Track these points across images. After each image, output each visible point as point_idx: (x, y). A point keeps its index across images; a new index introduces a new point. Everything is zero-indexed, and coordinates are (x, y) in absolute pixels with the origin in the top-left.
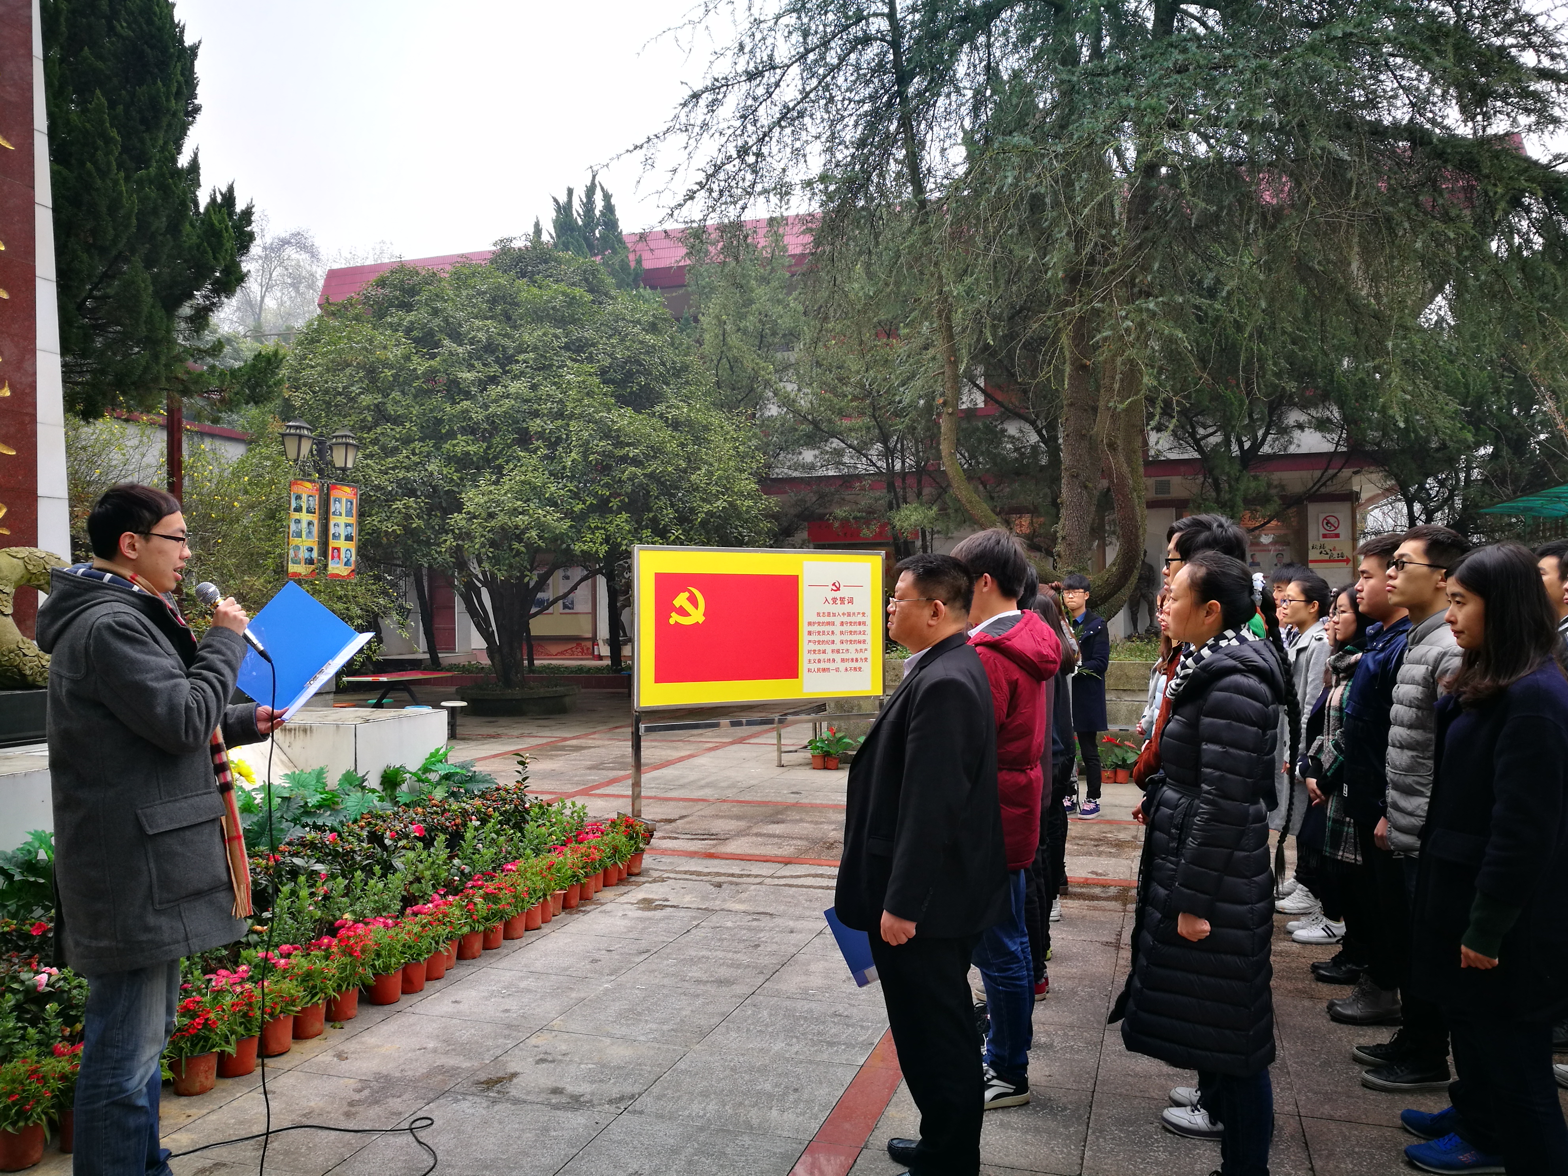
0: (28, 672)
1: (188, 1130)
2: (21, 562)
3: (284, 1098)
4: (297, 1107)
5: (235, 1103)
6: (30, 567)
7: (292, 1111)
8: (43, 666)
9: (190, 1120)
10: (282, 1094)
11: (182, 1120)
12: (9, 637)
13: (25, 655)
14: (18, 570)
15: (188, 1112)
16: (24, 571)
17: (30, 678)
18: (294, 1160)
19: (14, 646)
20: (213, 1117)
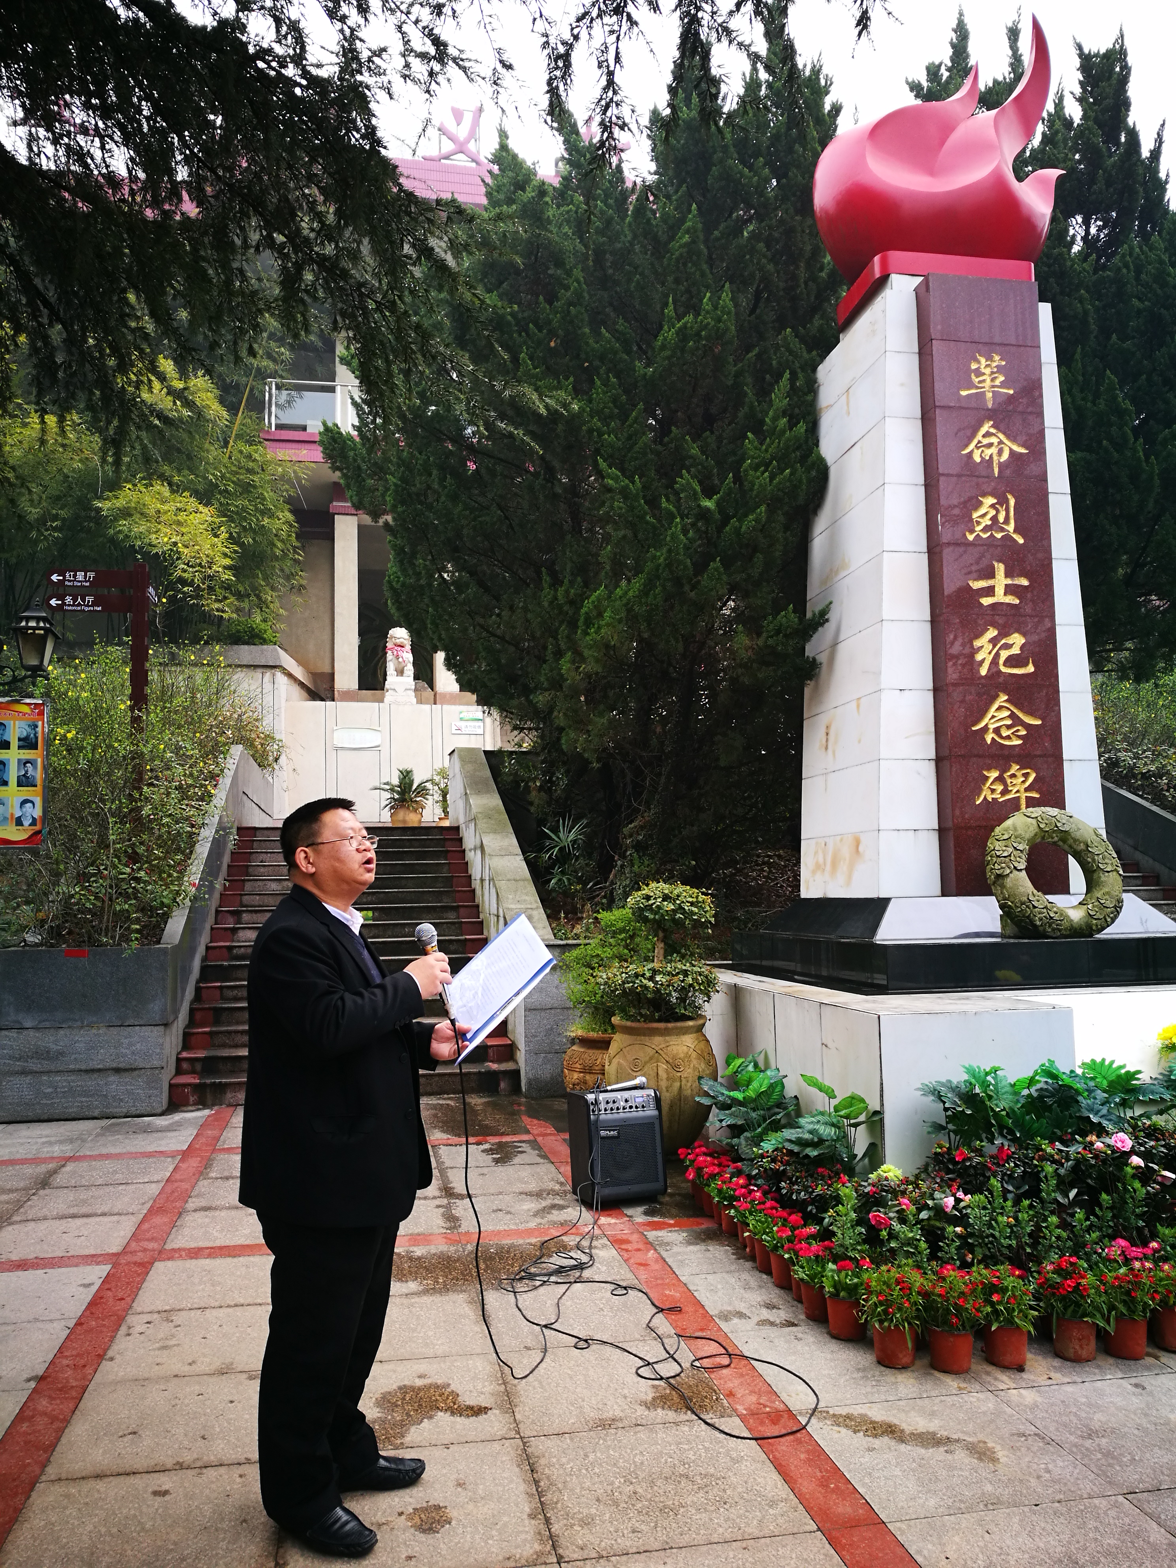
0: (1038, 923)
1: (1039, 1392)
2: (1034, 821)
3: (1150, 1399)
4: (1154, 1413)
5: (1099, 1384)
6: (1042, 826)
7: (1146, 1415)
8: (1051, 918)
9: (1050, 1382)
10: (1151, 1394)
11: (1042, 1380)
12: (1022, 890)
13: (1035, 907)
14: (1031, 829)
15: (1052, 1375)
16: (1037, 830)
17: (1041, 929)
18: (1110, 1465)
19: (1025, 899)
20: (1069, 1388)
